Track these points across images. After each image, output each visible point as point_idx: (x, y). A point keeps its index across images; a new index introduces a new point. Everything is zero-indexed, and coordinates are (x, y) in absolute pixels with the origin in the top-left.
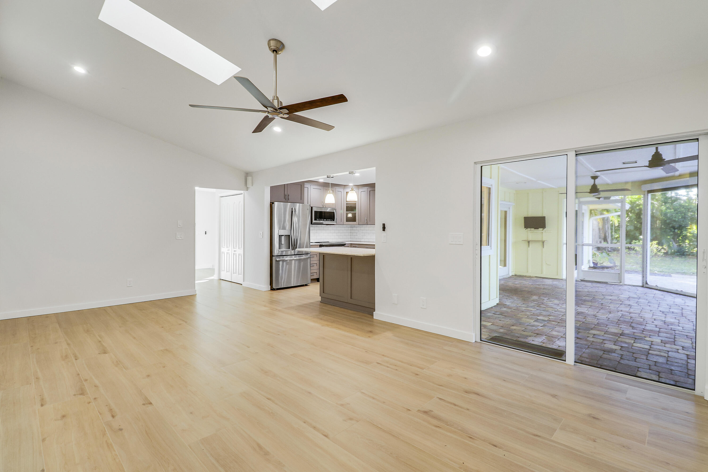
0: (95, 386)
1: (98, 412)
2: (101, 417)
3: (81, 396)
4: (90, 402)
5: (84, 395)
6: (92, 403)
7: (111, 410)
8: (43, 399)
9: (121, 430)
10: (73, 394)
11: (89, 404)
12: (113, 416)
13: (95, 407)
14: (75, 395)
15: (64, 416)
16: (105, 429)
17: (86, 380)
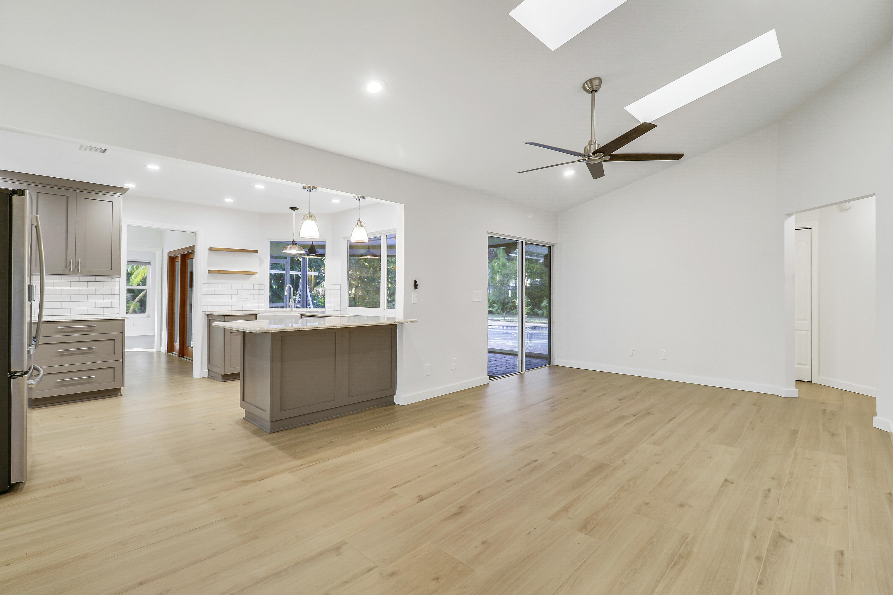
0: (755, 537)
1: (780, 503)
2: (780, 497)
3: (784, 533)
4: (779, 518)
5: (779, 532)
6: (777, 516)
7: (765, 497)
8: (839, 564)
9: (773, 478)
10: (792, 544)
11: (782, 518)
12: (769, 490)
13: (778, 509)
14: (791, 541)
15: (818, 520)
16: (785, 486)
17: (758, 558)
